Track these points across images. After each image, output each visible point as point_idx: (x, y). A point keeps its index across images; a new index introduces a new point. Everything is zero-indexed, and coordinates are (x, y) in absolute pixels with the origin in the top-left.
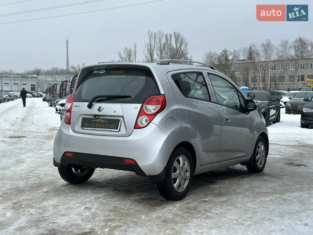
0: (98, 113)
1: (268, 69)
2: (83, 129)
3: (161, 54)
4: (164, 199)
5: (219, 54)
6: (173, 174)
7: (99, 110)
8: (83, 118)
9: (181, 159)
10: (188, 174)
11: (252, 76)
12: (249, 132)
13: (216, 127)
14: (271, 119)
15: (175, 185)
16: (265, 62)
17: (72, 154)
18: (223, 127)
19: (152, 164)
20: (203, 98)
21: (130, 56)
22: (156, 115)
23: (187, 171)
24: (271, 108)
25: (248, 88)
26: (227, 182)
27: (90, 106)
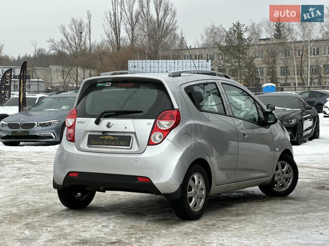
0: (107, 129)
1: (308, 54)
2: (90, 147)
3: (133, 29)
4: (180, 219)
5: (227, 30)
6: (188, 193)
7: (108, 126)
8: (89, 135)
9: (196, 177)
10: (204, 192)
11: (282, 65)
12: (269, 149)
13: (233, 144)
14: (305, 134)
15: (191, 205)
16: (302, 42)
17: (77, 174)
18: (240, 143)
19: (168, 182)
20: (217, 111)
21: (81, 33)
22: (171, 131)
23: (202, 189)
24: (306, 119)
25: (274, 85)
26: (245, 205)
27: (97, 122)
